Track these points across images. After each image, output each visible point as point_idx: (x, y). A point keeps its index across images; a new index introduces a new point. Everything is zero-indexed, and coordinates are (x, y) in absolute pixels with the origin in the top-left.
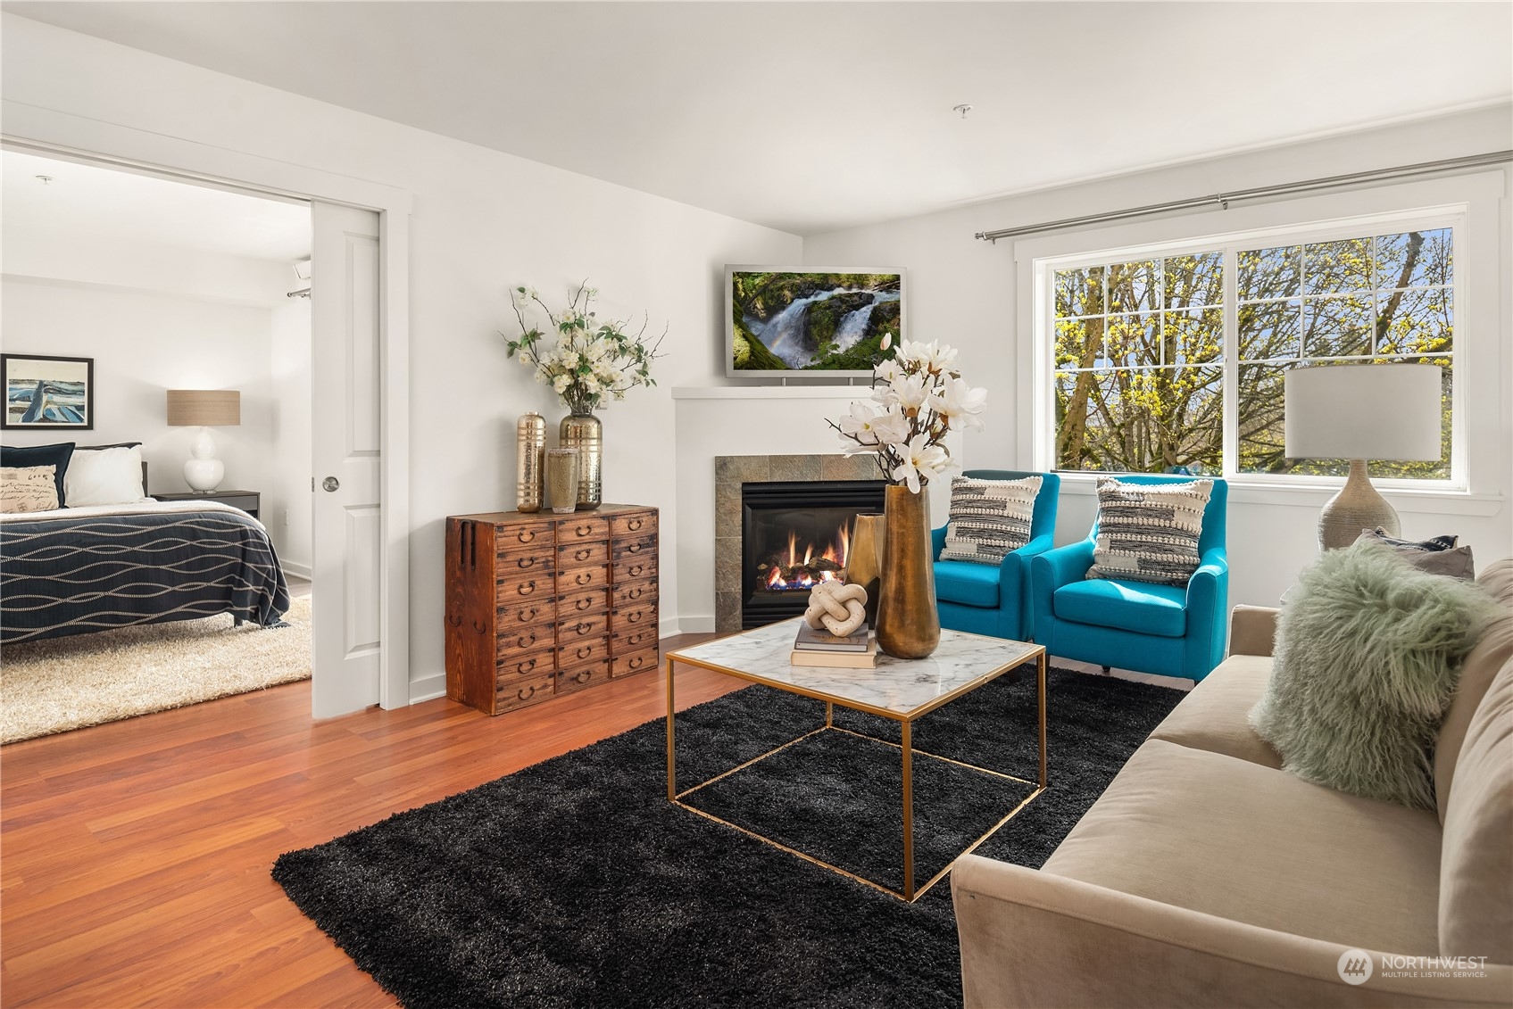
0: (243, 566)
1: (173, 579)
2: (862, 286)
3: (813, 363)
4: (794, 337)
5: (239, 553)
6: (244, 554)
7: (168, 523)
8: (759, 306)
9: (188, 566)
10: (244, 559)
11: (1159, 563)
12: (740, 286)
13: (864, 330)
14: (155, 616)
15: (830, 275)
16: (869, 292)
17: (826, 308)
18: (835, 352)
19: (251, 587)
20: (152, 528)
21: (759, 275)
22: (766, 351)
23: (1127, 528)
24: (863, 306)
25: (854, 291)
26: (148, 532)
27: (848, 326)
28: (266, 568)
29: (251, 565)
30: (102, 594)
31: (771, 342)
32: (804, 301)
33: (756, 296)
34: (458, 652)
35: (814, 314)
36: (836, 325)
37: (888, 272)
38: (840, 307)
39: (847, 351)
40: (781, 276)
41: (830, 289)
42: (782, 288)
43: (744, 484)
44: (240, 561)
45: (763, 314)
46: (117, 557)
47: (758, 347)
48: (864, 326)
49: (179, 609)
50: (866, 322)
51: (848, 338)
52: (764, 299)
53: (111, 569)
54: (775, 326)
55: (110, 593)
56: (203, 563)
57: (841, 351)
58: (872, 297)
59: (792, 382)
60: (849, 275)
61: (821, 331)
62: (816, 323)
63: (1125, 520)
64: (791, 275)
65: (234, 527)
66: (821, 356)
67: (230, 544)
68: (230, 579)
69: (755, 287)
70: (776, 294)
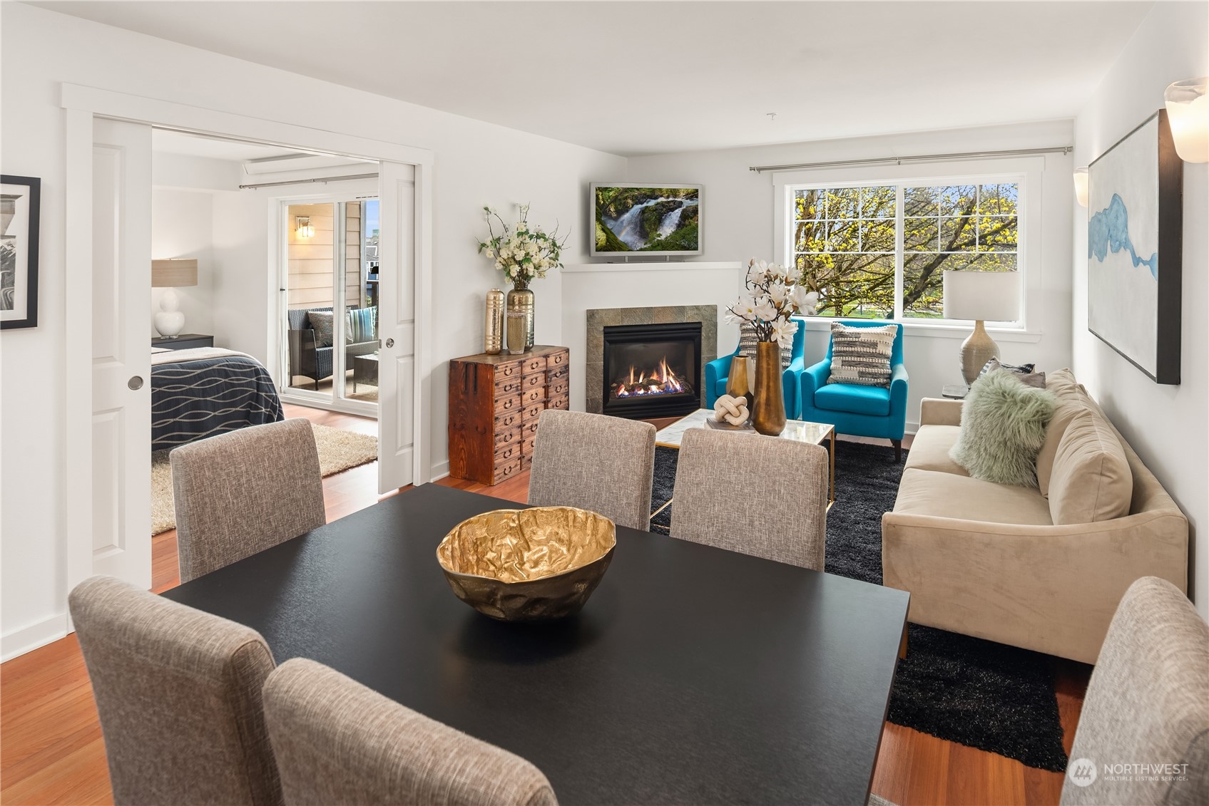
0: (258, 395)
1: (215, 407)
2: (675, 196)
3: (645, 246)
4: (634, 229)
5: (255, 386)
6: (259, 387)
7: (209, 366)
8: (612, 209)
9: (224, 397)
10: (258, 391)
11: (870, 374)
12: (600, 197)
13: (676, 224)
15: (656, 189)
16: (679, 200)
17: (654, 211)
18: (659, 238)
19: (264, 410)
20: (199, 371)
21: (612, 189)
22: (616, 239)
23: (851, 354)
24: (676, 208)
25: (671, 199)
26: (198, 374)
27: (667, 222)
28: (272, 396)
29: (263, 394)
30: (172, 420)
31: (620, 233)
32: (640, 206)
33: (610, 204)
34: (461, 446)
35: (646, 215)
36: (659, 221)
37: (691, 188)
38: (662, 210)
39: (666, 238)
40: (626, 190)
41: (656, 198)
42: (626, 198)
43: (605, 327)
44: (256, 391)
45: (614, 215)
46: (182, 393)
47: (612, 237)
48: (677, 222)
49: (218, 428)
50: (678, 219)
51: (667, 230)
52: (615, 205)
53: (178, 402)
54: (622, 222)
55: (177, 419)
56: (233, 394)
57: (663, 238)
58: (681, 203)
59: (631, 260)
60: (667, 189)
61: (650, 225)
62: (647, 220)
63: (850, 349)
64: (632, 189)
65: (250, 367)
66: (650, 242)
67: (250, 380)
68: (250, 406)
69: (609, 197)
70: (623, 201)
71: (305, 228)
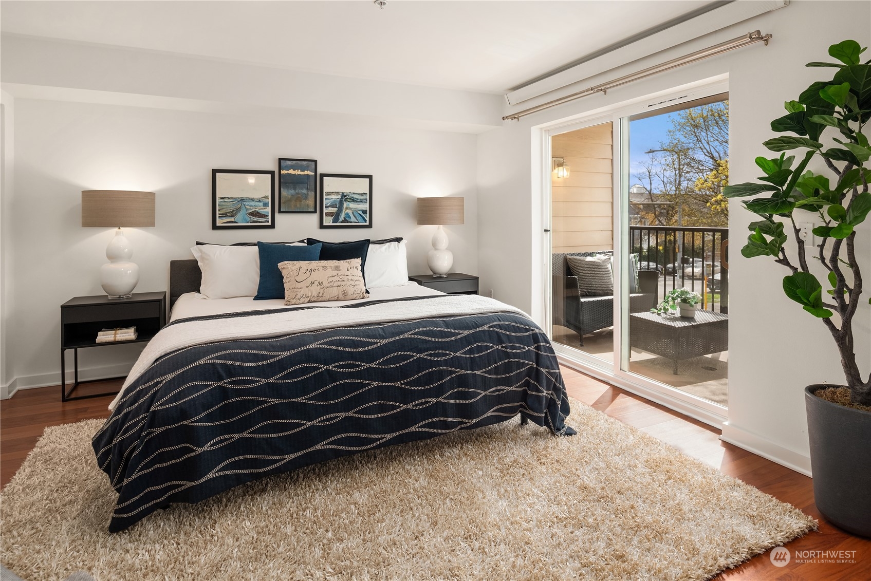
0: (538, 371)
1: (485, 384)
5: (534, 357)
6: (538, 358)
7: (478, 327)
9: (496, 371)
10: (537, 364)
14: (473, 421)
19: (543, 392)
20: (466, 333)
28: (555, 373)
29: (544, 370)
30: (434, 400)
44: (535, 365)
46: (446, 363)
49: (489, 413)
53: (441, 375)
55: (441, 399)
56: (508, 368)
65: (527, 330)
67: (527, 348)
68: (527, 384)
71: (561, 168)
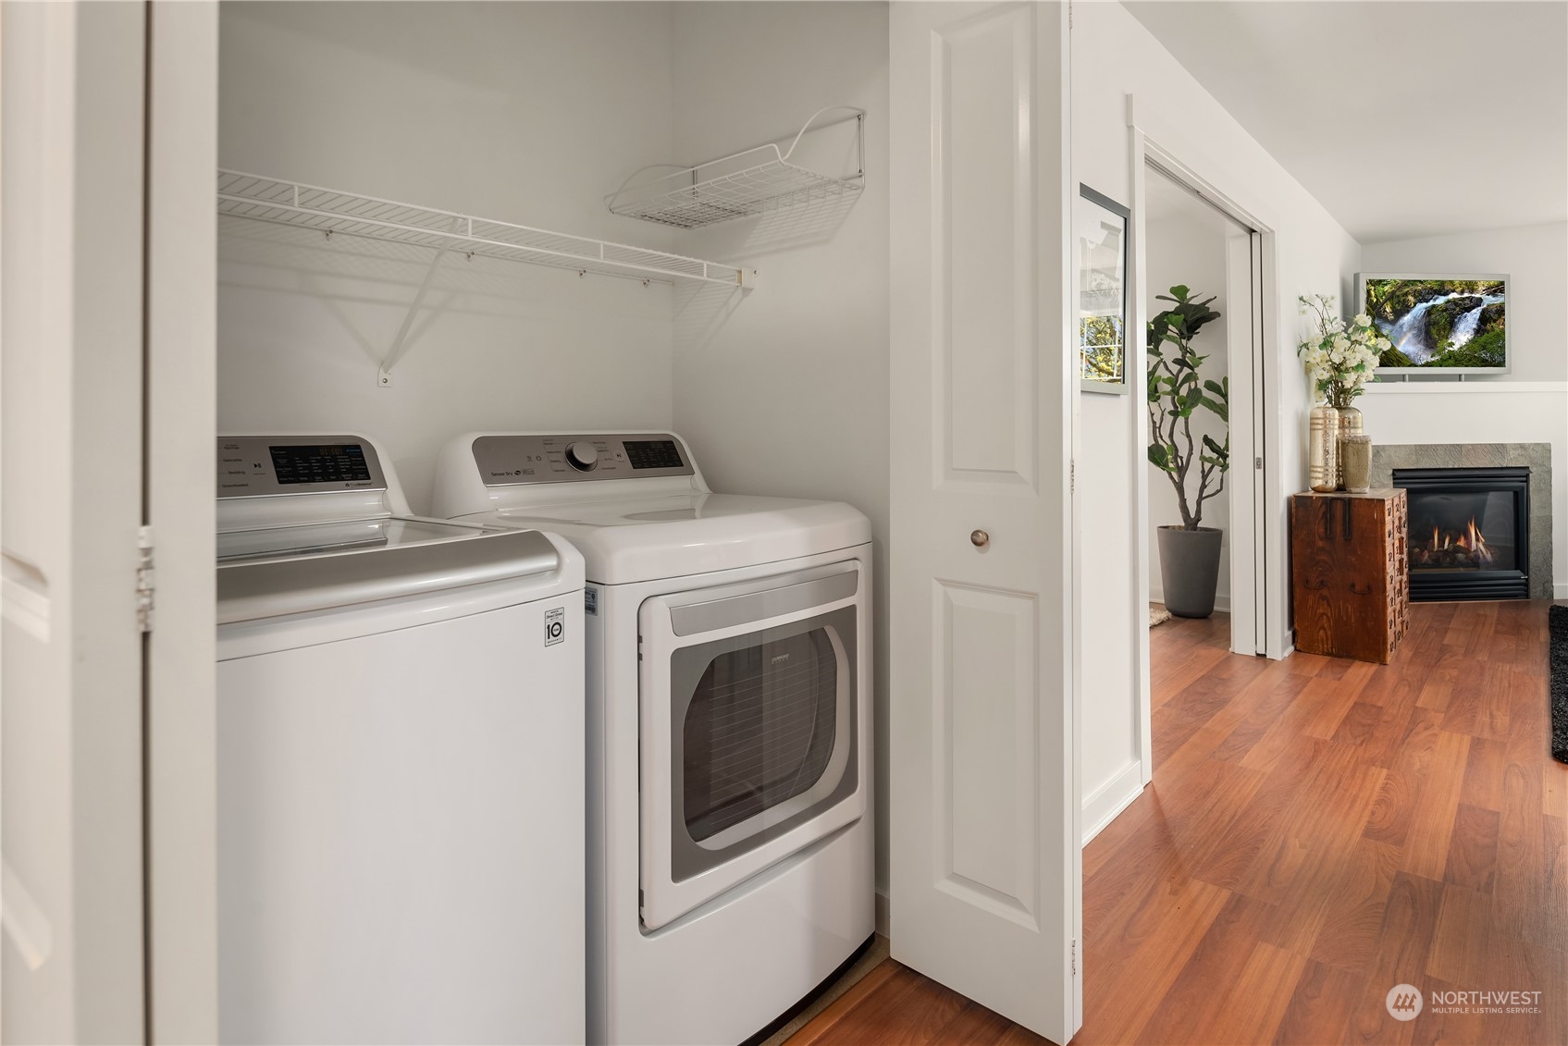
2: (1472, 291)
3: (1433, 359)
4: (1417, 336)
8: (1388, 310)
12: (1373, 293)
15: (1446, 282)
16: (1478, 295)
17: (1443, 311)
18: (1451, 349)
21: (1388, 283)
22: (1396, 350)
24: (1474, 308)
25: (1466, 295)
33: (1385, 302)
34: (1321, 611)
35: (1433, 316)
36: (1451, 326)
37: (1495, 279)
38: (1454, 310)
39: (1461, 348)
40: (1406, 283)
41: (1446, 294)
42: (1406, 294)
43: (1395, 473)
45: (1391, 317)
51: (1462, 337)
52: (1392, 304)
54: (1401, 327)
57: (1456, 348)
58: (1480, 300)
59: (1414, 378)
60: (1461, 282)
61: (1439, 330)
62: (1436, 323)
64: (1414, 282)
66: (1439, 354)
69: (1384, 293)
70: (1402, 299)
